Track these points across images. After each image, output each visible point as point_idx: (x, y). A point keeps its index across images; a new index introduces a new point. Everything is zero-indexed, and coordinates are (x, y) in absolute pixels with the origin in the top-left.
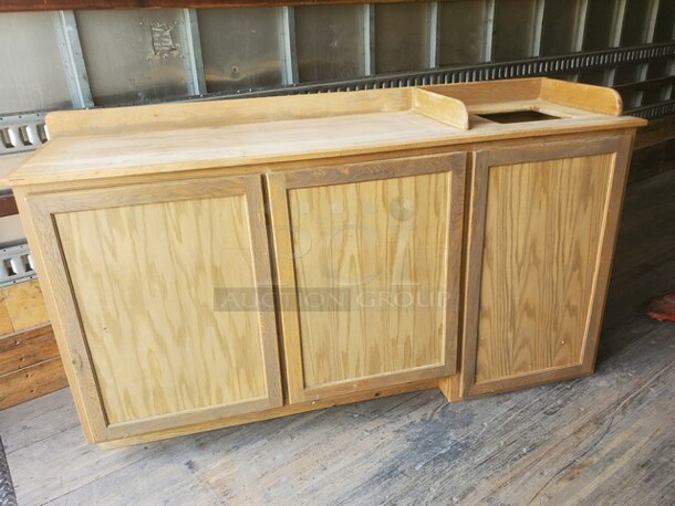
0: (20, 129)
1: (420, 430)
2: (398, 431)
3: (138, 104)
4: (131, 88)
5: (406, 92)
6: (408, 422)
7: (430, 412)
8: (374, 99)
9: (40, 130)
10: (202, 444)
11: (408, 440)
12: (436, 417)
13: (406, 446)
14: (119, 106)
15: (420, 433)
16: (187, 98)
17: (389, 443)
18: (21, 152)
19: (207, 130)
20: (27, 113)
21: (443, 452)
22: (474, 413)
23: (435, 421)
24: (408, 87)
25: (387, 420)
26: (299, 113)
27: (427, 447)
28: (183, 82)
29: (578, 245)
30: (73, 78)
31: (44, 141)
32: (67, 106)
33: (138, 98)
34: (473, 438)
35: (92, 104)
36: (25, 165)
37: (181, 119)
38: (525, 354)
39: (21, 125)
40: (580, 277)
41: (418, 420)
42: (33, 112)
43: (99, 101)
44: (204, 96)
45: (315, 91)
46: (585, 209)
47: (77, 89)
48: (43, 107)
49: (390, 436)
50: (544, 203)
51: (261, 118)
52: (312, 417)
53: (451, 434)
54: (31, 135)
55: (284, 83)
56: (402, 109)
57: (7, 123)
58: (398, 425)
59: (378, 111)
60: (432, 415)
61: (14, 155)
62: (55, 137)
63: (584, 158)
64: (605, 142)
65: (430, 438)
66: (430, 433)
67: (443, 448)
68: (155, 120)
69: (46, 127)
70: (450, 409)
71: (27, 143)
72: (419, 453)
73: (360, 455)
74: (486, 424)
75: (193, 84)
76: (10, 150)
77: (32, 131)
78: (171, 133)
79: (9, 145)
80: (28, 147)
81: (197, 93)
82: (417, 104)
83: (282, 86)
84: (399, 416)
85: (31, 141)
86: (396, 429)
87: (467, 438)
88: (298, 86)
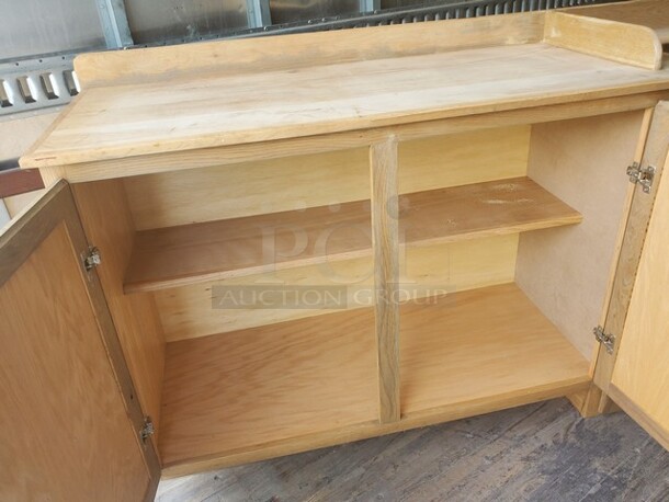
0: (41, 78)
1: (555, 458)
2: (527, 459)
3: (188, 42)
4: (179, 19)
5: (538, 17)
6: (538, 445)
7: (562, 432)
8: (497, 28)
9: (67, 78)
10: (284, 474)
11: (543, 473)
12: (572, 439)
13: (543, 480)
14: (164, 44)
15: (557, 462)
16: (247, 32)
17: (519, 476)
18: (45, 108)
19: (284, 76)
20: (49, 55)
21: (593, 491)
22: (620, 433)
23: (572, 445)
24: (540, 12)
25: (511, 443)
26: (399, 49)
27: (570, 483)
28: (241, 10)
30: (106, 7)
31: (74, 92)
32: (98, 45)
33: (186, 32)
34: (628, 471)
35: (131, 42)
36: (54, 133)
37: (248, 60)
39: (42, 72)
41: (550, 443)
42: (56, 54)
43: (140, 38)
44: (269, 29)
45: (398, 20)
47: (112, 22)
48: (69, 47)
49: (520, 466)
51: (350, 57)
52: (414, 437)
53: (597, 464)
54: (56, 86)
55: (362, 10)
56: (532, 41)
57: (25, 69)
58: (526, 450)
59: (500, 44)
60: (566, 435)
61: (35, 113)
62: (88, 87)
65: (571, 470)
66: (570, 462)
67: (592, 485)
68: (214, 61)
69: (73, 73)
70: (586, 427)
71: (52, 96)
72: (562, 492)
73: (486, 493)
74: (638, 450)
75: (253, 12)
76: (30, 105)
77: (57, 80)
78: (239, 80)
79: (29, 100)
80: (53, 101)
81: (260, 25)
82: (554, 34)
83: (361, 15)
84: (524, 436)
85: (57, 93)
86: (524, 455)
87: (620, 471)
88: (379, 13)
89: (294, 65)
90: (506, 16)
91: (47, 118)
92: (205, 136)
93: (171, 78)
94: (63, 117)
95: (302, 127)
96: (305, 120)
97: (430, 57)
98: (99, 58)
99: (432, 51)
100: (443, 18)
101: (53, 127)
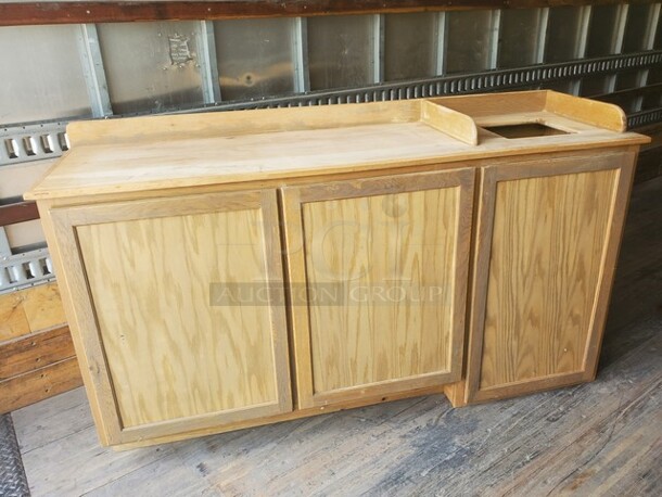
0: (41, 138)
1: (426, 435)
2: (405, 436)
3: (154, 113)
4: (149, 97)
5: (415, 103)
6: (414, 427)
7: (436, 418)
8: (385, 110)
9: (60, 138)
10: (213, 447)
11: (414, 446)
12: (441, 423)
13: (412, 452)
14: (137, 115)
15: (426, 439)
16: (202, 106)
17: (395, 449)
18: (42, 159)
19: (223, 141)
20: (48, 121)
21: (448, 458)
22: (479, 418)
23: (440, 427)
24: (416, 100)
25: (394, 425)
26: (311, 124)
27: (433, 453)
28: (198, 91)
29: (581, 257)
30: (93, 88)
31: (65, 148)
32: (86, 115)
33: (154, 106)
34: (478, 444)
35: (111, 114)
36: (49, 177)
37: (197, 128)
38: (528, 362)
39: (42, 134)
40: (583, 288)
41: (424, 425)
42: (54, 121)
43: (118, 110)
44: (219, 105)
45: (326, 98)
46: (589, 222)
47: (97, 99)
48: (64, 116)
49: (396, 441)
50: (549, 217)
51: (275, 129)
52: (320, 421)
53: (456, 440)
54: (52, 144)
55: (296, 91)
56: (411, 120)
57: (29, 132)
58: (405, 430)
59: (388, 122)
60: (438, 420)
61: (35, 163)
62: (77, 145)
63: (589, 174)
64: (609, 159)
65: (436, 444)
66: (436, 439)
67: (448, 454)
68: (171, 129)
69: (66, 135)
70: (455, 414)
71: (48, 151)
72: (425, 459)
73: (367, 460)
74: (489, 430)
75: (208, 92)
76: (31, 157)
77: (53, 139)
78: (188, 143)
79: (30, 153)
80: (49, 155)
81: (212, 101)
82: (426, 116)
83: (294, 95)
84: (405, 421)
85: (52, 148)
86: (402, 434)
87: (472, 444)
88: (309, 94)
89: (231, 133)
90: (392, 102)
91: (43, 166)
92: (151, 182)
93: (138, 140)
94: (55, 166)
95: (220, 177)
96: (222, 172)
97: (335, 130)
98: (86, 125)
99: (337, 126)
100: (345, 102)
101: (48, 173)
